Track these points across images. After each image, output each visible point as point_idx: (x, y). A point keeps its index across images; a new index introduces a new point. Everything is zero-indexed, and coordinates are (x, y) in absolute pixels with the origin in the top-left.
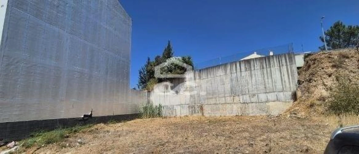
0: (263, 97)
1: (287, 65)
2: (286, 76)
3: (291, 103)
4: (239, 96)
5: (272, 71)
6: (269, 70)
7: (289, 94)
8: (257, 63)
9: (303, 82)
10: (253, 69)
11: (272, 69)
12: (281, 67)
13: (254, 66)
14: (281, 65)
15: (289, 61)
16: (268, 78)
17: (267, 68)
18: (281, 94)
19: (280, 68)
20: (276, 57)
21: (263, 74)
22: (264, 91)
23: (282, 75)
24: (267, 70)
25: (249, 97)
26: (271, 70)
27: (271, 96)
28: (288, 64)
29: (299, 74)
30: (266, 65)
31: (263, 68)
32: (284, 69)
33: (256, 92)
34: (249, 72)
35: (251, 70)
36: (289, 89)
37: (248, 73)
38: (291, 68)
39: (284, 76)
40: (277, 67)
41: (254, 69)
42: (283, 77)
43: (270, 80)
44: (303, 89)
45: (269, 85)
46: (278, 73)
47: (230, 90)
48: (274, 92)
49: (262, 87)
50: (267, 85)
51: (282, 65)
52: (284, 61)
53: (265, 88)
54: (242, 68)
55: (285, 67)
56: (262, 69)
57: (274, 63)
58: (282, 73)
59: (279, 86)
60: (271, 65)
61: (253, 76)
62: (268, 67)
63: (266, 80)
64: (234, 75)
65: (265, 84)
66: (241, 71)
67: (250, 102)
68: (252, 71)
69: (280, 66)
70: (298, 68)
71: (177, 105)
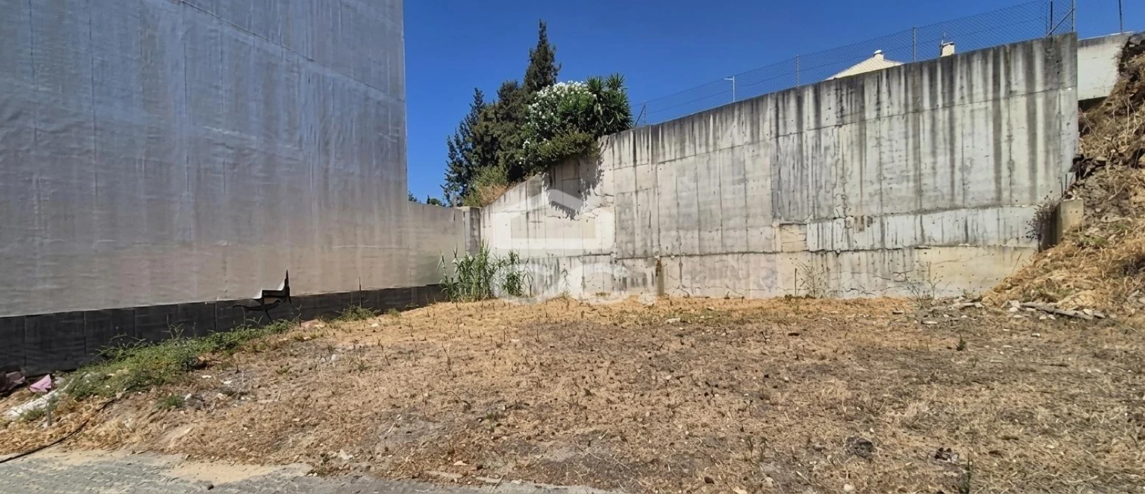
0: (902, 228)
1: (1031, 94)
2: (1020, 140)
3: (1028, 254)
4: (802, 224)
5: (958, 124)
6: (942, 115)
7: (1024, 215)
9: (1102, 164)
10: (870, 114)
11: (958, 110)
12: (1003, 103)
13: (878, 103)
14: (1003, 93)
15: (1047, 76)
17: (934, 109)
18: (990, 214)
19: (996, 108)
21: (916, 135)
22: (912, 206)
23: (1003, 139)
24: (934, 119)
25: (847, 227)
27: (940, 226)
28: (1039, 88)
29: (1083, 130)
30: (933, 98)
31: (918, 111)
32: (1017, 111)
33: (874, 209)
35: (863, 121)
36: (1026, 196)
37: (848, 132)
38: (1049, 103)
39: (1009, 141)
40: (981, 106)
41: (878, 117)
42: (1003, 146)
43: (943, 159)
44: (1098, 193)
45: (938, 181)
46: (984, 129)
47: (768, 199)
48: (954, 208)
49: (905, 189)
50: (928, 181)
51: (1010, 93)
52: (1019, 75)
53: (919, 191)
55: (1021, 103)
56: (910, 116)
57: (971, 87)
58: (1005, 133)
59: (982, 182)
61: (870, 143)
62: (939, 104)
63: (927, 160)
64: (789, 145)
65: (918, 178)
66: (818, 127)
68: (868, 126)
69: (996, 100)
70: (1085, 105)
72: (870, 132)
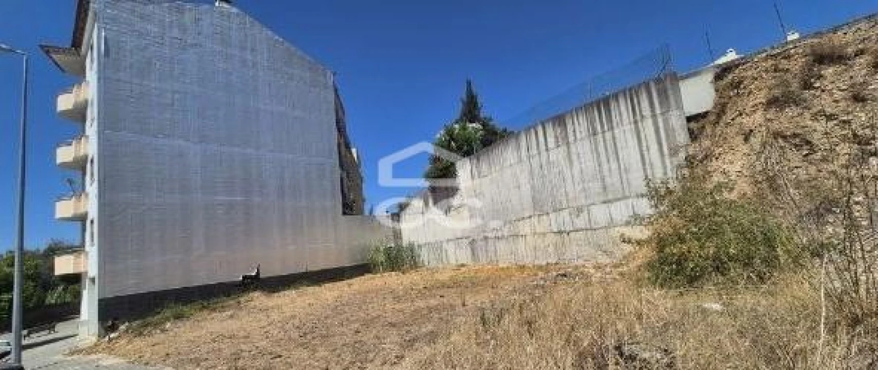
0: (600, 213)
1: (654, 116)
2: (654, 147)
4: (548, 214)
5: (618, 140)
6: (608, 135)
8: (581, 121)
10: (571, 138)
11: (616, 131)
12: (640, 124)
13: (574, 131)
14: (638, 117)
15: (661, 103)
16: (608, 161)
17: (603, 131)
18: (644, 202)
19: (637, 128)
20: (625, 94)
21: (596, 149)
22: (602, 198)
23: (644, 148)
24: (604, 137)
25: (570, 214)
26: (614, 138)
27: (619, 211)
28: (658, 111)
30: (602, 126)
31: (595, 134)
32: (648, 127)
33: (584, 201)
34: (565, 148)
35: (568, 144)
37: (562, 151)
38: (666, 122)
39: (648, 149)
40: (628, 127)
41: (576, 140)
42: (646, 153)
43: (614, 166)
45: (613, 180)
46: (633, 142)
47: (530, 198)
48: (625, 198)
49: (596, 186)
50: (608, 180)
51: (642, 117)
52: (645, 104)
53: (605, 188)
54: (549, 139)
55: (649, 122)
56: (592, 137)
57: (621, 116)
58: (644, 144)
59: (638, 180)
60: (615, 124)
61: (574, 157)
62: (606, 128)
63: (605, 167)
64: (535, 162)
65: (603, 179)
66: (547, 150)
67: (571, 229)
68: (571, 146)
69: (636, 122)
70: (690, 119)
71: (448, 241)
72: (573, 149)
